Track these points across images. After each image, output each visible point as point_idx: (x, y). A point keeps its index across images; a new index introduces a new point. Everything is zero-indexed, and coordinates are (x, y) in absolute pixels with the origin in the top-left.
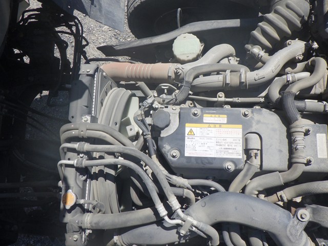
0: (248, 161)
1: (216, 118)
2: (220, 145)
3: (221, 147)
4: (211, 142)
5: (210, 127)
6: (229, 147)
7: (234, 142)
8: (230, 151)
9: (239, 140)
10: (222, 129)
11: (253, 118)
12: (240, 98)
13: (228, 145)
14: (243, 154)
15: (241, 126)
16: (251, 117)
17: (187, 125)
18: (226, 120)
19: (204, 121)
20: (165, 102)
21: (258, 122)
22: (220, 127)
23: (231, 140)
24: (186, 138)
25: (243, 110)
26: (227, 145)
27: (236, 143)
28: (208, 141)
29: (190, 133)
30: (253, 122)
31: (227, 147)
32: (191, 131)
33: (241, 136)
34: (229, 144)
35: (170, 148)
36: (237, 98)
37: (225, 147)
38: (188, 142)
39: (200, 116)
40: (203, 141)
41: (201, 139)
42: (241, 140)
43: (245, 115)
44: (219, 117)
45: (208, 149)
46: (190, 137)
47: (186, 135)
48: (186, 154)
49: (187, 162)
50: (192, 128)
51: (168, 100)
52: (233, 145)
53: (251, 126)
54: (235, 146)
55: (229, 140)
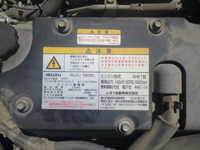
0: (160, 116)
1: (101, 37)
2: (109, 87)
3: (110, 90)
4: (92, 82)
5: (90, 53)
6: (125, 91)
7: (134, 80)
8: (127, 98)
9: (144, 77)
10: (112, 56)
11: (169, 36)
12: (142, 4)
13: (124, 87)
14: (150, 103)
15: (147, 50)
16: (166, 33)
17: (46, 49)
18: (119, 40)
19: (79, 42)
20: (24, 15)
21: (179, 42)
22: (109, 52)
23: (129, 77)
24: (44, 74)
25: (150, 21)
26: (121, 86)
27: (138, 82)
28: (86, 79)
29: (51, 66)
30: (169, 41)
31: (122, 90)
32: (54, 60)
33: (146, 69)
34: (125, 85)
35: (12, 94)
36: (138, 4)
37: (118, 90)
38: (47, 83)
39: (71, 33)
40: (76, 80)
41: (72, 75)
42: (147, 75)
43: (155, 29)
44: (107, 33)
45: (86, 95)
46: (53, 71)
47: (44, 69)
48: (45, 106)
49: (46, 120)
50: (56, 56)
51: (30, 12)
52: (133, 86)
53: (166, 50)
54: (136, 87)
55: (124, 77)
